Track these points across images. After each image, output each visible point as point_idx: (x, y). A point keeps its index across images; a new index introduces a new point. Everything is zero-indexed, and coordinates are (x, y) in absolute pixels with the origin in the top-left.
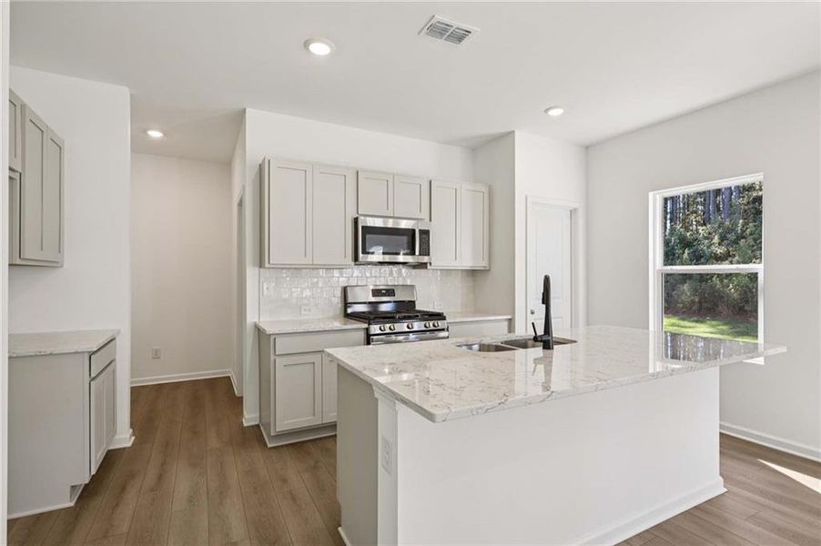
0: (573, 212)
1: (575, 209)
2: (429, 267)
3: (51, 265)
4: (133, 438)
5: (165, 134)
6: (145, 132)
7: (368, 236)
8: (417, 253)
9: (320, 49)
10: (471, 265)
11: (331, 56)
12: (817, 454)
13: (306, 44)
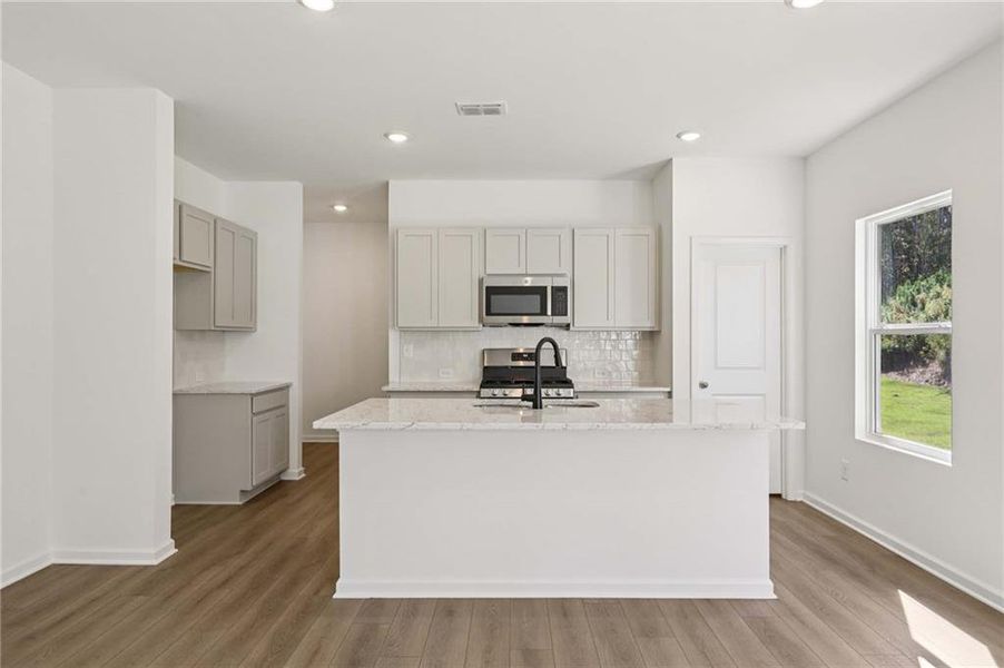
0: (783, 250)
1: (785, 247)
2: (572, 328)
3: (246, 330)
4: (304, 475)
5: (347, 206)
6: (332, 207)
7: (493, 297)
8: (549, 313)
9: (398, 138)
10: (649, 325)
11: (408, 141)
12: (998, 599)
13: (386, 135)
